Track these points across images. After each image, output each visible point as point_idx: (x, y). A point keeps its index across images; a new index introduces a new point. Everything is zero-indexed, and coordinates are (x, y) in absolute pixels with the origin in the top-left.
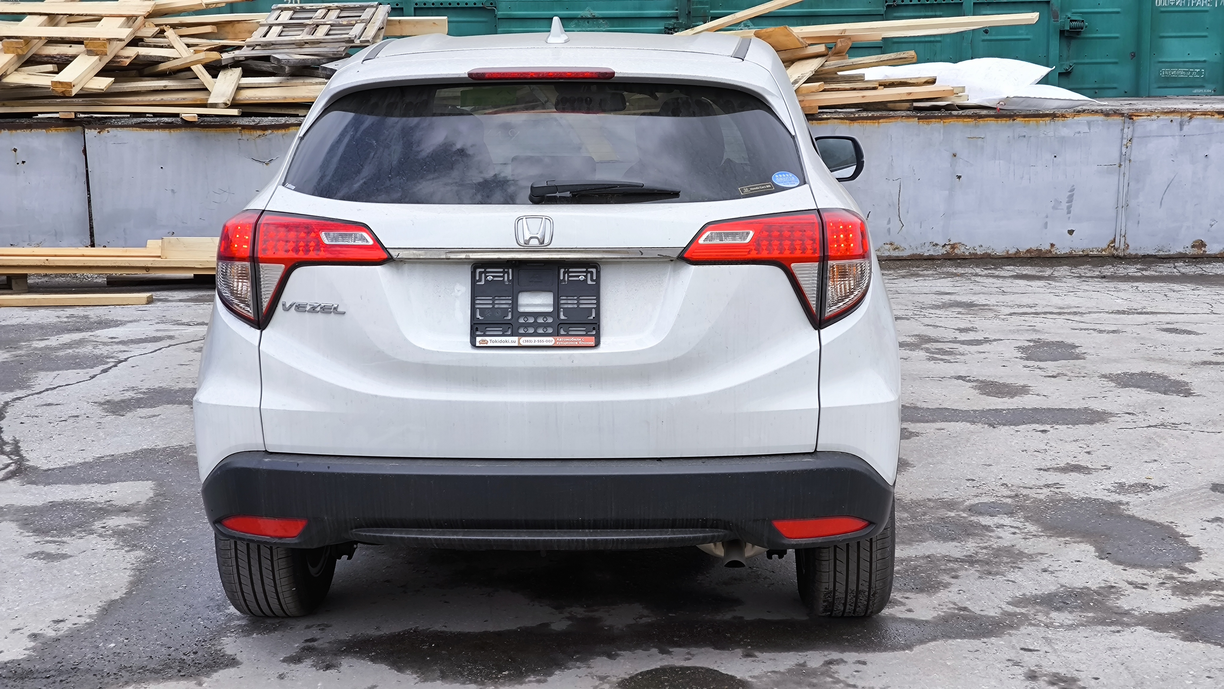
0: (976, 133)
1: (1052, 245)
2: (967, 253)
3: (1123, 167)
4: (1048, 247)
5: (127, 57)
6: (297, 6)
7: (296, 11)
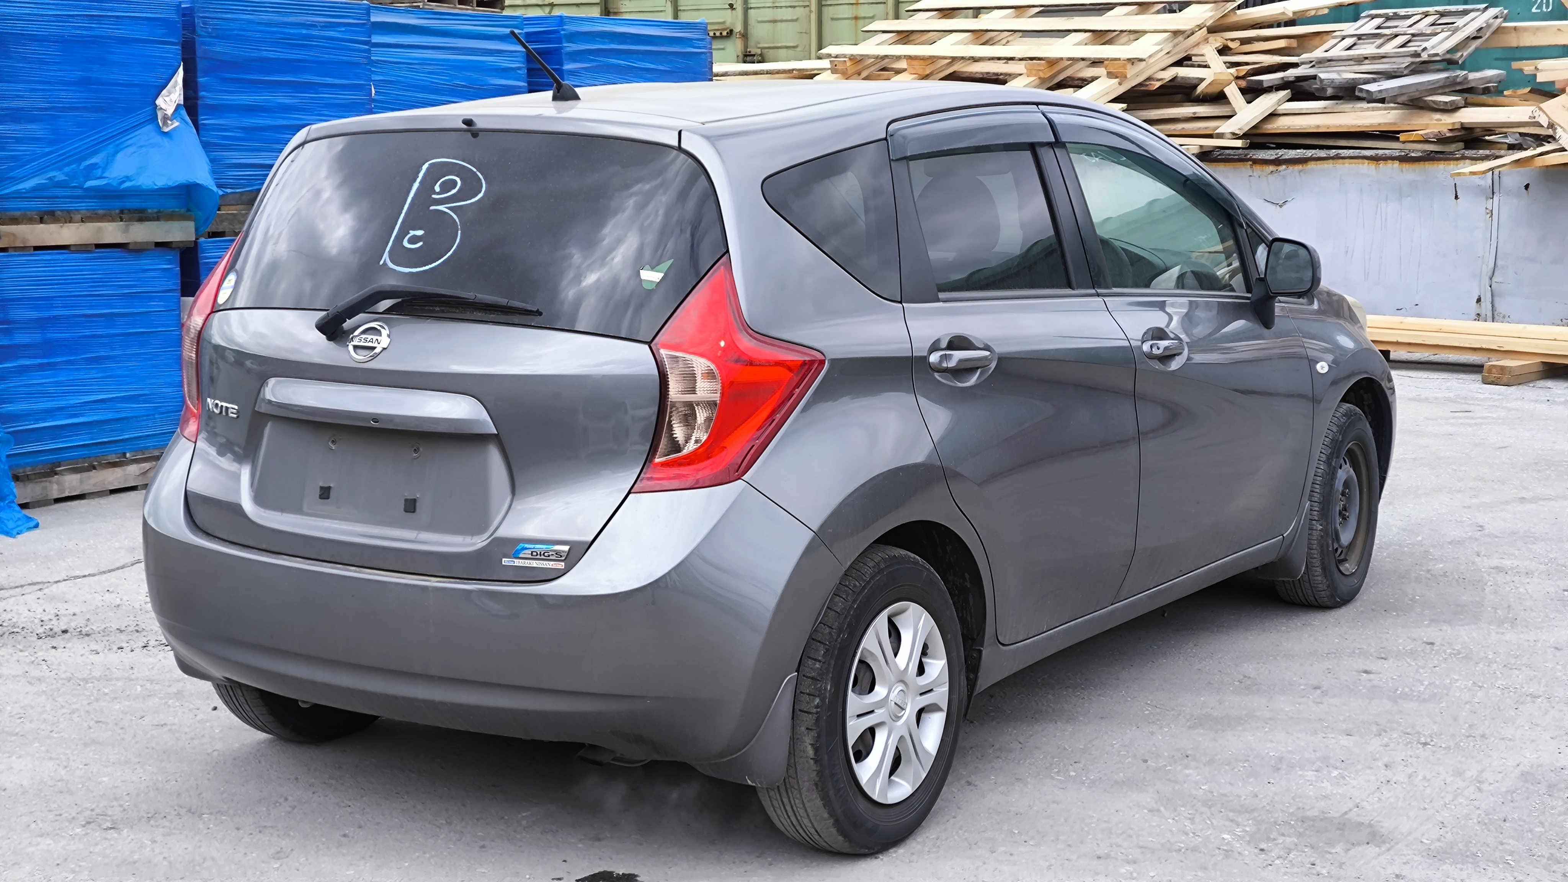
5: (1159, 80)
6: (1390, 12)
7: (1388, 18)
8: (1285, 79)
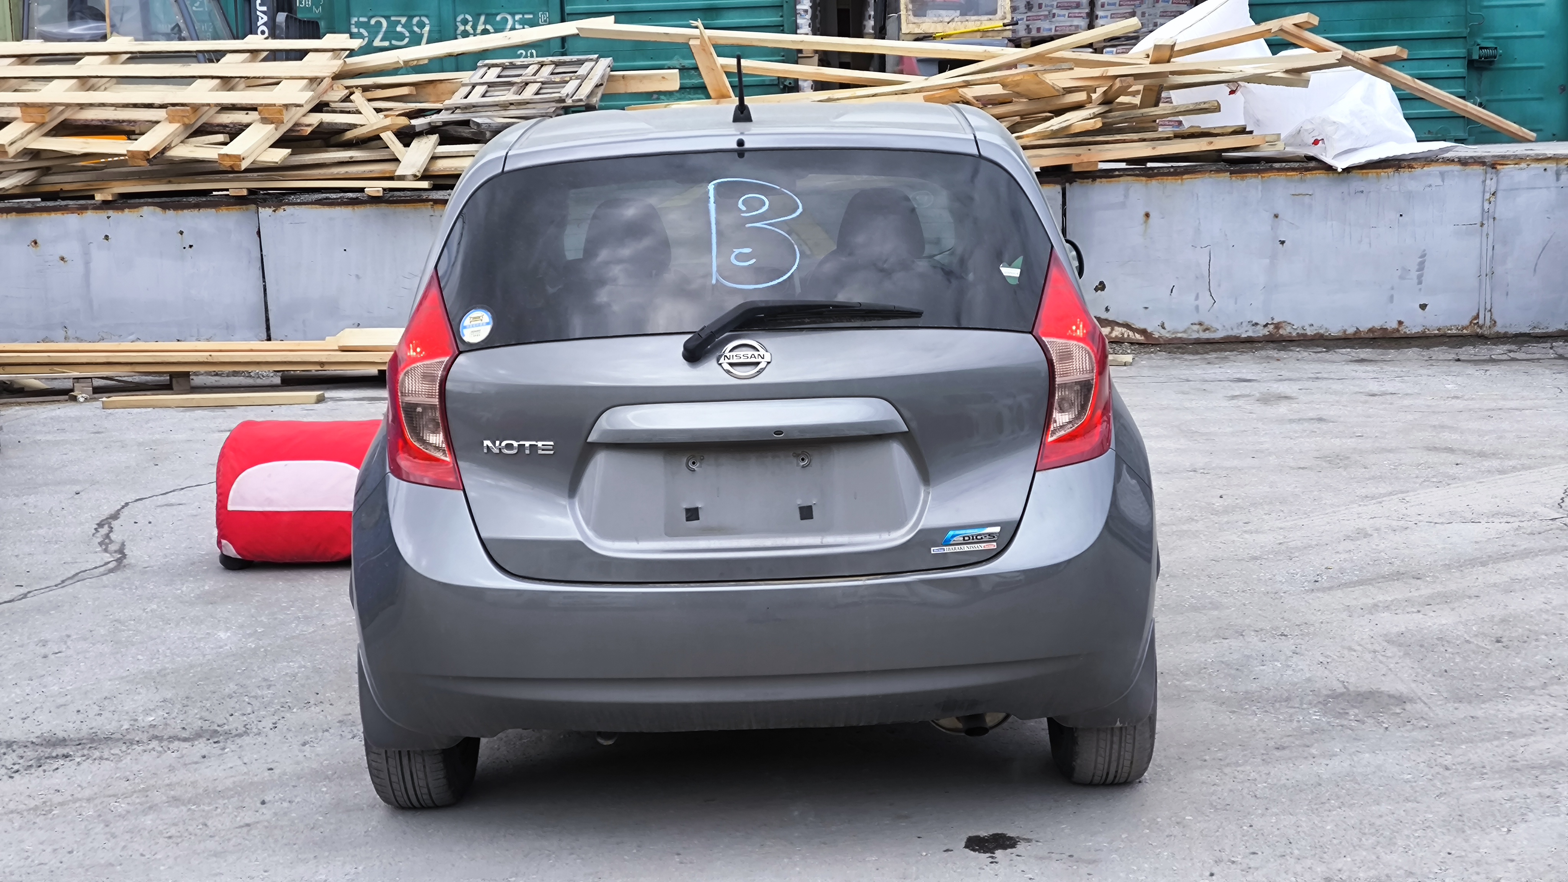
0: (1302, 188)
1: (1400, 323)
2: (1294, 334)
3: (1485, 226)
4: (1395, 325)
5: (309, 125)
6: (506, 61)
7: (505, 68)
8: (432, 124)
